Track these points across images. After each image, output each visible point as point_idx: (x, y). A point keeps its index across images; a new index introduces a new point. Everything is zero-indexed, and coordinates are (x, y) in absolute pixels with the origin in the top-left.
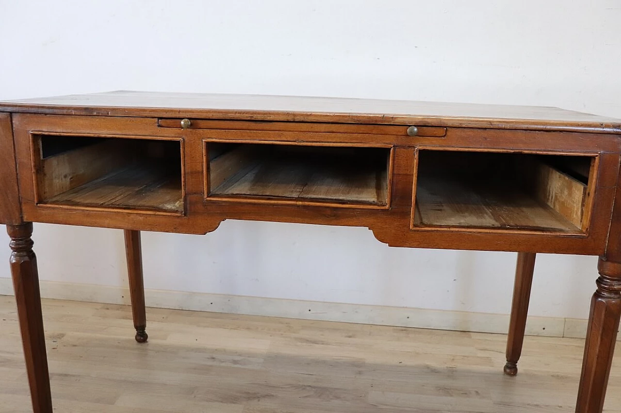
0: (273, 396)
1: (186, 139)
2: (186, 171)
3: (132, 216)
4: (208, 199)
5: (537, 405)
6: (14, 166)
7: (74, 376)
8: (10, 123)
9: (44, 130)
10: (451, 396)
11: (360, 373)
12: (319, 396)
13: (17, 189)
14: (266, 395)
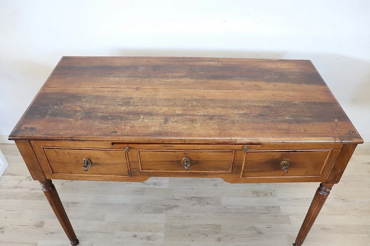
0: (177, 206)
2: (130, 161)
3: (104, 177)
4: (142, 171)
6: (36, 160)
7: (79, 203)
10: (259, 197)
11: (216, 185)
12: (199, 204)
13: (40, 168)
14: (175, 206)
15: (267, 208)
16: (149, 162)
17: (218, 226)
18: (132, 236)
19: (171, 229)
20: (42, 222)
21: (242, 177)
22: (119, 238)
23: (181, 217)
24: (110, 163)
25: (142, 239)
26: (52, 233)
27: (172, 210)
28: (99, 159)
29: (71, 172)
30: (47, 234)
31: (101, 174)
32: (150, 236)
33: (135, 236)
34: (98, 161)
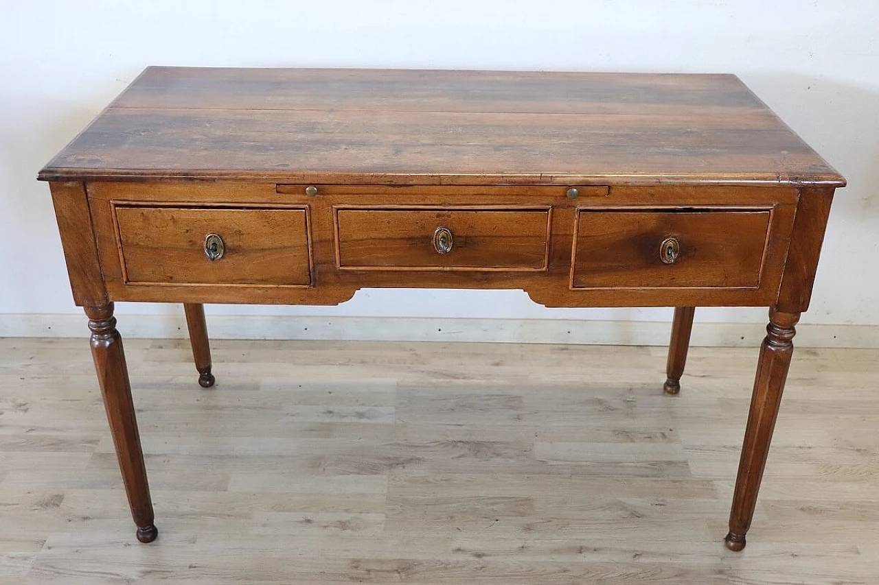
0: (419, 459)
1: (313, 205)
2: (314, 240)
3: (248, 290)
4: (342, 268)
7: (159, 455)
8: (84, 193)
9: (130, 199)
10: (633, 441)
11: (518, 418)
12: (476, 455)
13: (98, 267)
14: (411, 459)
15: (654, 464)
17: (527, 499)
18: (301, 522)
19: (401, 506)
20: (56, 496)
21: (574, 287)
22: (264, 525)
23: (427, 482)
24: (267, 247)
25: (325, 527)
26: (85, 518)
27: (404, 467)
28: (243, 234)
30: (70, 521)
32: (348, 521)
33: (309, 521)
34: (240, 240)
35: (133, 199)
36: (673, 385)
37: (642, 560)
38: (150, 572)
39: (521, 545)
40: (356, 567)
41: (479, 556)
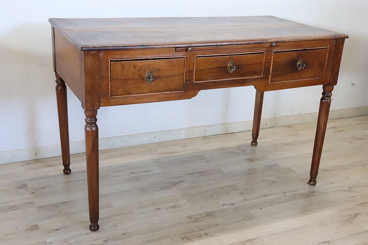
0: (183, 181)
1: (188, 56)
2: (187, 71)
4: (195, 82)
5: (288, 157)
8: (98, 56)
9: (117, 58)
10: (254, 162)
11: (208, 162)
12: (203, 175)
13: (99, 91)
14: (180, 181)
15: (267, 167)
16: (202, 70)
17: (234, 185)
18: (156, 210)
19: (190, 196)
21: (271, 82)
22: (141, 214)
23: (192, 187)
24: (169, 75)
25: (167, 209)
27: (179, 184)
28: (161, 70)
29: (129, 93)
31: (158, 91)
32: (174, 205)
33: (158, 209)
34: (159, 73)
35: (118, 58)
36: (254, 142)
37: (287, 194)
38: (107, 240)
39: (244, 199)
40: (191, 218)
41: (233, 205)
